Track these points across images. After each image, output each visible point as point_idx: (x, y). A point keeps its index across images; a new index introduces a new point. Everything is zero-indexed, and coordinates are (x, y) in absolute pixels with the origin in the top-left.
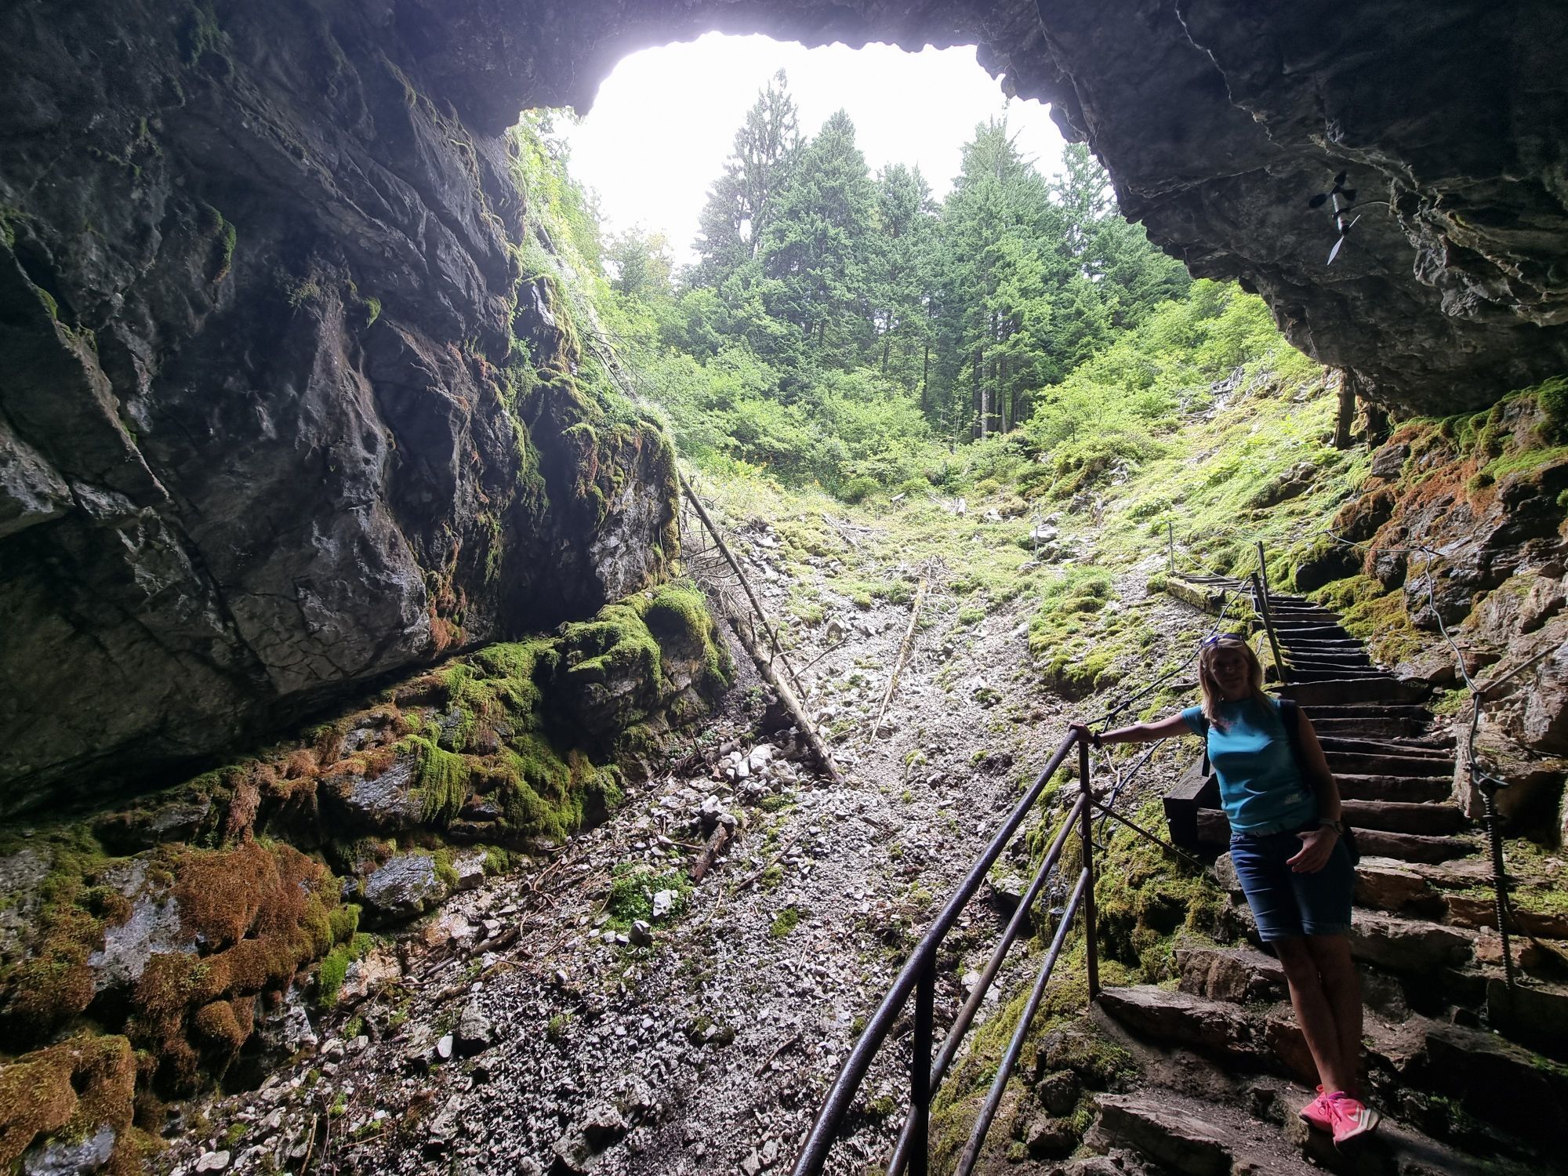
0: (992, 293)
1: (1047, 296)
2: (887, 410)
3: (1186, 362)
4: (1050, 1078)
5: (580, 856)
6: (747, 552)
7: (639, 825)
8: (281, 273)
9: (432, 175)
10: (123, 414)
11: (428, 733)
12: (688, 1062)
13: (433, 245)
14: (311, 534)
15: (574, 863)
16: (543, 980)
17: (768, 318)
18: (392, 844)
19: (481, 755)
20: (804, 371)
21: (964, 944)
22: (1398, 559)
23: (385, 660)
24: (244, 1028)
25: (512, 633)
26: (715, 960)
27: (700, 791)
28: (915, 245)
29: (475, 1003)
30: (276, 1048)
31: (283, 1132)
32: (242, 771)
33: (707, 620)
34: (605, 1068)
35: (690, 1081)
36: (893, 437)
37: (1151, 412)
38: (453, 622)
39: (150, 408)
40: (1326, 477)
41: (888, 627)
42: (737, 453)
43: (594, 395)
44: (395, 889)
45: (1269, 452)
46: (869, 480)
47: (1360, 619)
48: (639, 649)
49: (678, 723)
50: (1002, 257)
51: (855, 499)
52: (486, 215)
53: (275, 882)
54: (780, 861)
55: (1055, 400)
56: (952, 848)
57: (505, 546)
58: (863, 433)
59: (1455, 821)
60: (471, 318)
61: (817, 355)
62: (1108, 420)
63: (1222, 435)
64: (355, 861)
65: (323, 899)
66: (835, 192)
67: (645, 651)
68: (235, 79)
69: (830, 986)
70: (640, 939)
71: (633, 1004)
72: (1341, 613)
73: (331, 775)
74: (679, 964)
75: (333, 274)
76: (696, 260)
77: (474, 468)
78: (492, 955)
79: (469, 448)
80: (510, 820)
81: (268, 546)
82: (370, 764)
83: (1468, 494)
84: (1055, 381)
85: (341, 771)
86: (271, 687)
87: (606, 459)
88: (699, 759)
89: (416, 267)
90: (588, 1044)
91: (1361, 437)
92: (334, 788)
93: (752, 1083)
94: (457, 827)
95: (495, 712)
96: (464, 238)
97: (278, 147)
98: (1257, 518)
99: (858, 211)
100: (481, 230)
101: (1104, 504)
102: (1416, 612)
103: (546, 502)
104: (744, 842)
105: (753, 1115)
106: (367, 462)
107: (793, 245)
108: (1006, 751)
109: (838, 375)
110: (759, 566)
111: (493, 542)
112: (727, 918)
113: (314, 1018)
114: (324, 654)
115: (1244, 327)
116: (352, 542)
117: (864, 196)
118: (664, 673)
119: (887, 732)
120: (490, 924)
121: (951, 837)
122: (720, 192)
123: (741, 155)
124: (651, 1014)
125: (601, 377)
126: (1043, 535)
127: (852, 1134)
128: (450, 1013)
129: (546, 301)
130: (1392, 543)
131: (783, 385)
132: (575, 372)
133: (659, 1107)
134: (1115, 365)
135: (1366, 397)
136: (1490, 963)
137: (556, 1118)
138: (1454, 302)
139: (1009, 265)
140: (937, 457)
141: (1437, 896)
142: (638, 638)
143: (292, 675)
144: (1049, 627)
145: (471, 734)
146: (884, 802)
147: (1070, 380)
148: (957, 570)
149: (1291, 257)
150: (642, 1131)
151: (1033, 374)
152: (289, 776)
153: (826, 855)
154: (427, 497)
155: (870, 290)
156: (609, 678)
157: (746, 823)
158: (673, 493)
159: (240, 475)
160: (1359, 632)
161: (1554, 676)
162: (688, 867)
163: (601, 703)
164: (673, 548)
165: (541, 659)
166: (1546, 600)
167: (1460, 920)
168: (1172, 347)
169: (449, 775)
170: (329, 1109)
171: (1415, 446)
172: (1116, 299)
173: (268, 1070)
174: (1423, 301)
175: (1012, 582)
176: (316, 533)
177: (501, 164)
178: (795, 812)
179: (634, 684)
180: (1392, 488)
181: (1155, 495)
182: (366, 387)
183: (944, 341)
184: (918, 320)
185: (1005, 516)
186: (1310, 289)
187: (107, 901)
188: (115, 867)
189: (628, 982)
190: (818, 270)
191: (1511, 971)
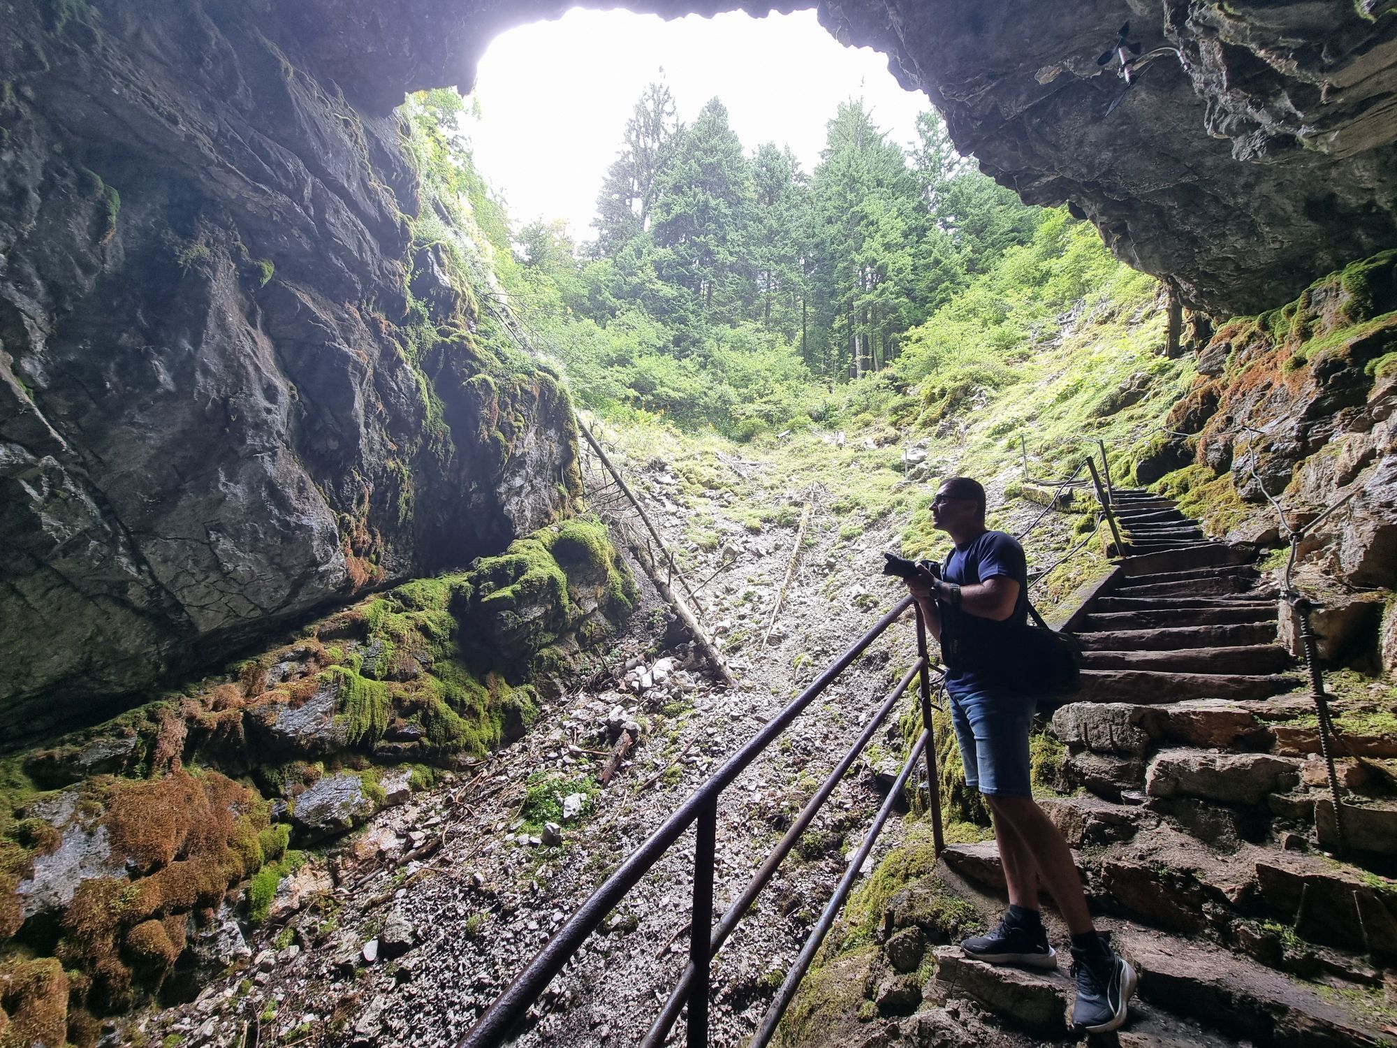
0: (858, 249)
1: (907, 249)
2: (771, 358)
3: (1034, 298)
4: (897, 935)
5: (499, 769)
6: (648, 489)
7: (552, 737)
8: (170, 235)
9: (315, 144)
10: (17, 370)
11: (350, 663)
12: (595, 950)
13: (320, 210)
14: (218, 480)
15: (494, 775)
16: (461, 883)
17: (660, 283)
18: (320, 766)
19: (403, 681)
20: (695, 327)
21: (847, 824)
22: (1225, 445)
23: (303, 596)
24: (177, 944)
25: (429, 570)
26: (621, 855)
27: (608, 703)
28: (787, 210)
29: (398, 908)
30: (210, 961)
31: (216, 1039)
32: (168, 706)
33: (609, 548)
34: (518, 961)
35: (597, 968)
36: (777, 381)
37: (1005, 344)
38: (371, 561)
39: (45, 365)
40: (1160, 384)
41: (777, 548)
42: (636, 402)
43: (492, 349)
44: (323, 809)
45: (1110, 368)
46: (757, 421)
47: (1195, 502)
48: (546, 577)
49: (588, 644)
50: (866, 217)
51: (746, 438)
52: (374, 184)
53: (203, 806)
54: (679, 760)
55: (919, 340)
56: (836, 738)
57: (416, 490)
58: (750, 380)
59: (1282, 660)
60: (366, 279)
61: (705, 313)
62: (968, 353)
63: (1068, 359)
64: (284, 784)
65: (252, 821)
66: (711, 169)
67: (552, 579)
68: (104, 49)
69: (725, 871)
70: (551, 840)
71: (544, 900)
72: (1177, 499)
73: (256, 706)
74: (587, 861)
75: (222, 235)
76: (594, 236)
77: (379, 417)
78: (416, 863)
79: (373, 399)
80: (433, 739)
81: (177, 492)
82: (294, 695)
83: (1284, 376)
84: (918, 323)
85: (266, 701)
86: (191, 625)
87: (506, 405)
88: (607, 675)
89: (306, 229)
90: (503, 940)
91: (1189, 347)
92: (259, 717)
93: (654, 966)
94: (383, 749)
95: (414, 642)
96: (352, 205)
97: (152, 113)
98: (1101, 425)
99: (735, 183)
100: (370, 199)
101: (967, 428)
102: (1243, 487)
103: (452, 447)
104: (648, 746)
105: (654, 995)
106: (269, 411)
107: (678, 217)
108: (884, 648)
109: (725, 329)
110: (659, 501)
111: (404, 486)
112: (632, 816)
113: (247, 932)
114: (240, 593)
115: (1082, 264)
116: (259, 487)
117: (740, 170)
118: (571, 599)
119: (776, 640)
120: (415, 835)
121: (835, 729)
122: (612, 174)
123: (629, 140)
124: (561, 908)
125: (499, 333)
126: (914, 457)
127: (746, 1007)
128: (375, 919)
129: (441, 265)
130: (1220, 431)
131: (677, 341)
132: (474, 330)
133: (568, 994)
134: (971, 306)
135: (1191, 307)
136: (1317, 786)
137: (473, 1011)
138: (1243, 147)
139: (872, 223)
140: (817, 396)
141: (1265, 729)
142: (544, 567)
143: (211, 614)
144: (920, 536)
145: (391, 663)
146: (775, 702)
147: (931, 322)
148: (838, 494)
149: (1109, 172)
150: (552, 1017)
151: (899, 319)
152: (215, 708)
153: (723, 753)
154: (333, 445)
155: (750, 253)
156: (519, 605)
157: (649, 729)
158: (572, 436)
159: (141, 426)
160: (1194, 513)
161: (1366, 507)
162: (596, 772)
163: (513, 628)
164: (576, 486)
165: (456, 592)
166: (1358, 454)
167: (1288, 749)
168: (1020, 286)
169: (372, 701)
170: (259, 1015)
171: (1235, 343)
172: (969, 248)
173: (204, 982)
174: (1232, 203)
175: (886, 499)
176: (223, 479)
177: (392, 141)
178: (693, 716)
179: (543, 610)
180: (1217, 383)
181: (1011, 415)
182: (265, 345)
183: (819, 295)
184: (794, 277)
185: (879, 445)
186: (1129, 204)
187: (35, 832)
188: (45, 800)
189: (539, 880)
190: (702, 238)
191: (1338, 791)
